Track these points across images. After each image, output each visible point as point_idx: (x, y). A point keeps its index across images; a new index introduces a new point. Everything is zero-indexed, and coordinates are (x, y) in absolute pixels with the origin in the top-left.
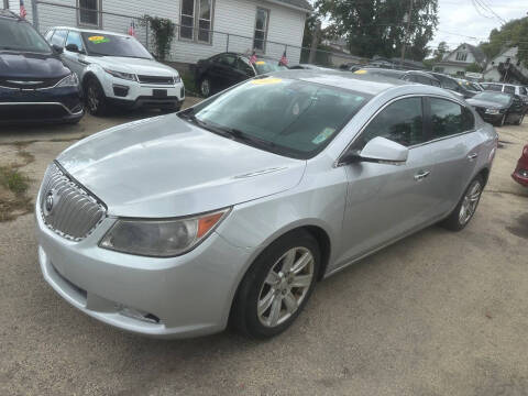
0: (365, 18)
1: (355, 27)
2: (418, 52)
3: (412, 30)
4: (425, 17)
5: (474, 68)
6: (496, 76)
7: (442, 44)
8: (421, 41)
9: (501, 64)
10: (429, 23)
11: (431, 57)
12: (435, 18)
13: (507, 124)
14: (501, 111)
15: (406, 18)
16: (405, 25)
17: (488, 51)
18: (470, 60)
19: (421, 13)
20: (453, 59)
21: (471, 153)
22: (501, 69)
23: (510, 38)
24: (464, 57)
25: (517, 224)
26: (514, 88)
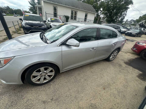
0: (110, 15)
1: (108, 17)
2: (121, 21)
3: (120, 17)
4: (124, 14)
5: (133, 25)
6: (138, 26)
7: (127, 20)
8: (122, 19)
9: (140, 24)
10: (124, 15)
11: (124, 23)
12: (126, 14)
13: (137, 36)
14: (136, 34)
15: (119, 15)
16: (119, 16)
17: (138, 21)
18: (133, 23)
19: (123, 13)
20: (129, 23)
21: (114, 44)
22: (140, 25)
23: (144, 18)
24: (131, 22)
25: (127, 61)
26: (141, 29)
